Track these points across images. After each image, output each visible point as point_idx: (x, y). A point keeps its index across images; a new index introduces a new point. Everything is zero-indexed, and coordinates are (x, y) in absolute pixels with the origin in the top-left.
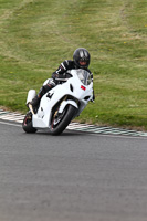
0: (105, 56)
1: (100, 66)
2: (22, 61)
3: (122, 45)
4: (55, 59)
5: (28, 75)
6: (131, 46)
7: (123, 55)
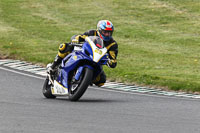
0: (135, 22)
1: (130, 31)
2: (60, 23)
3: (150, 12)
4: (90, 23)
5: (66, 36)
6: (158, 13)
7: (151, 21)
